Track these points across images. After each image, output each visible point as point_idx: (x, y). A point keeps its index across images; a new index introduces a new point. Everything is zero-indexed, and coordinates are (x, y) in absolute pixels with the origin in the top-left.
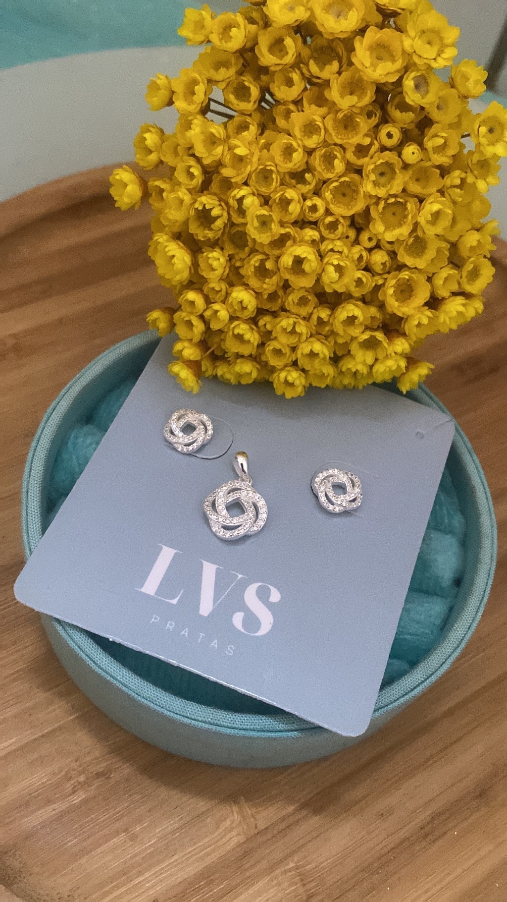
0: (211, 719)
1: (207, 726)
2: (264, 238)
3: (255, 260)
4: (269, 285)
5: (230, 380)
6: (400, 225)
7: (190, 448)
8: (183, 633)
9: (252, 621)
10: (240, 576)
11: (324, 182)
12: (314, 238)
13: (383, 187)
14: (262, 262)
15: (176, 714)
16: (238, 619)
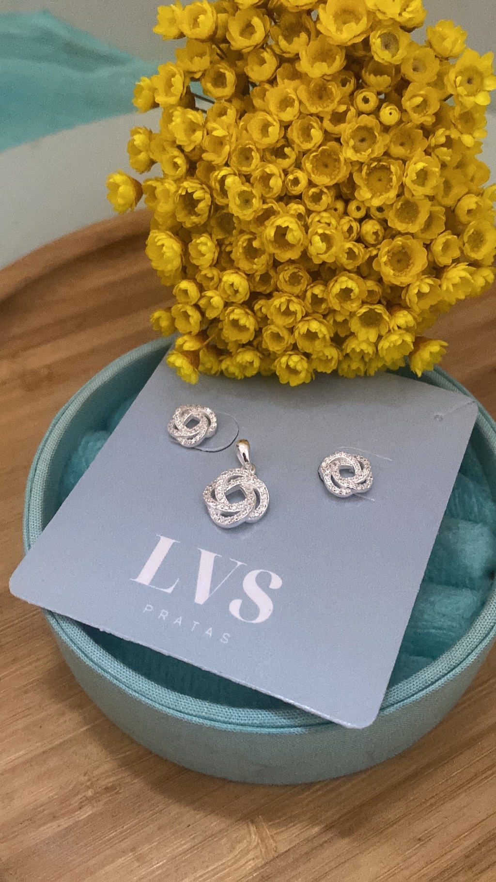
0: (206, 713)
1: (201, 721)
2: (246, 215)
3: (242, 241)
4: (260, 265)
5: (234, 373)
6: (387, 190)
7: (193, 441)
8: (176, 621)
9: (249, 608)
10: (239, 563)
11: (304, 153)
12: (300, 212)
13: (364, 151)
14: (250, 241)
15: (169, 708)
16: (235, 607)
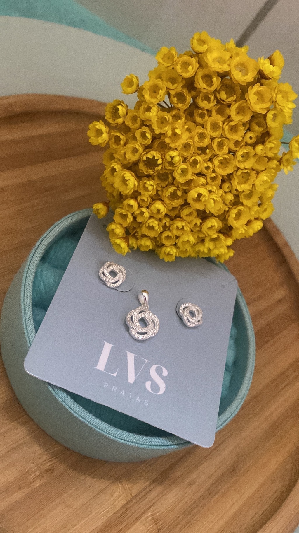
3: (171, 189)
8: (121, 393)
9: (155, 387)
11: (215, 156)
12: (204, 183)
13: (242, 163)
16: (148, 385)
